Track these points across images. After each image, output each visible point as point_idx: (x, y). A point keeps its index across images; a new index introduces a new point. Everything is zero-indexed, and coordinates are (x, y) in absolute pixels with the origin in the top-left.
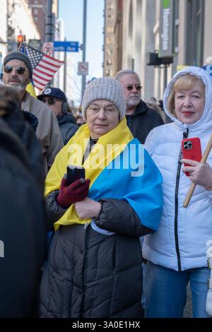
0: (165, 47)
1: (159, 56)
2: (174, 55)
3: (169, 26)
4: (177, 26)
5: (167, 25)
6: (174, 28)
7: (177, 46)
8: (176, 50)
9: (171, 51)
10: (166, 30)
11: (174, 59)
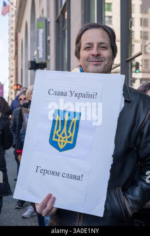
0: (41, 56)
1: (37, 62)
2: (47, 61)
3: (43, 41)
4: (49, 41)
5: (42, 40)
6: (47, 43)
7: (49, 55)
8: (49, 57)
9: (45, 59)
10: (41, 44)
11: (48, 64)
